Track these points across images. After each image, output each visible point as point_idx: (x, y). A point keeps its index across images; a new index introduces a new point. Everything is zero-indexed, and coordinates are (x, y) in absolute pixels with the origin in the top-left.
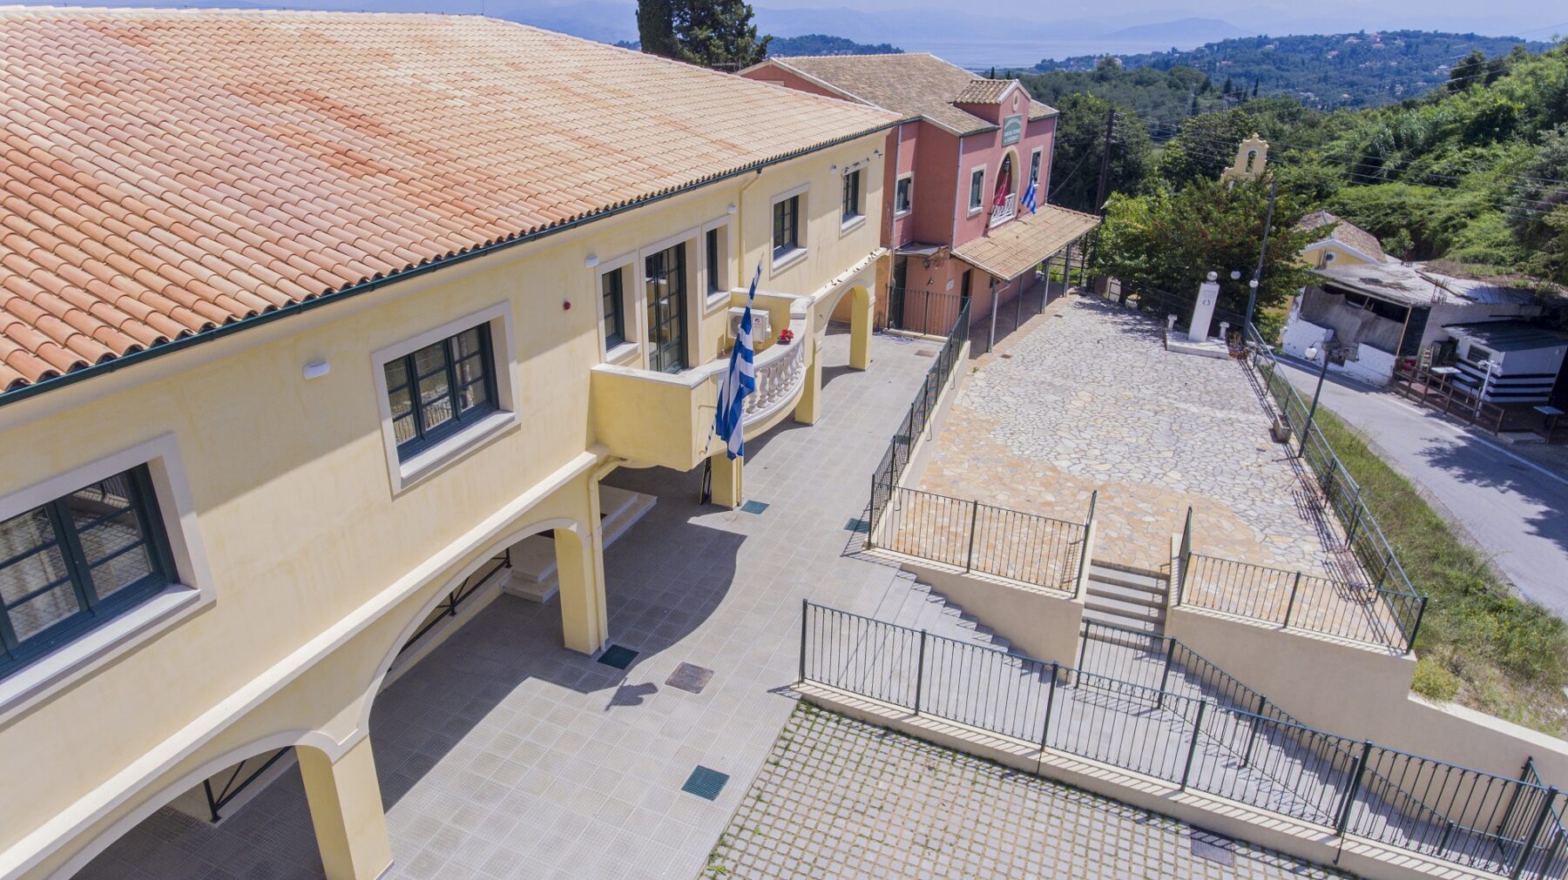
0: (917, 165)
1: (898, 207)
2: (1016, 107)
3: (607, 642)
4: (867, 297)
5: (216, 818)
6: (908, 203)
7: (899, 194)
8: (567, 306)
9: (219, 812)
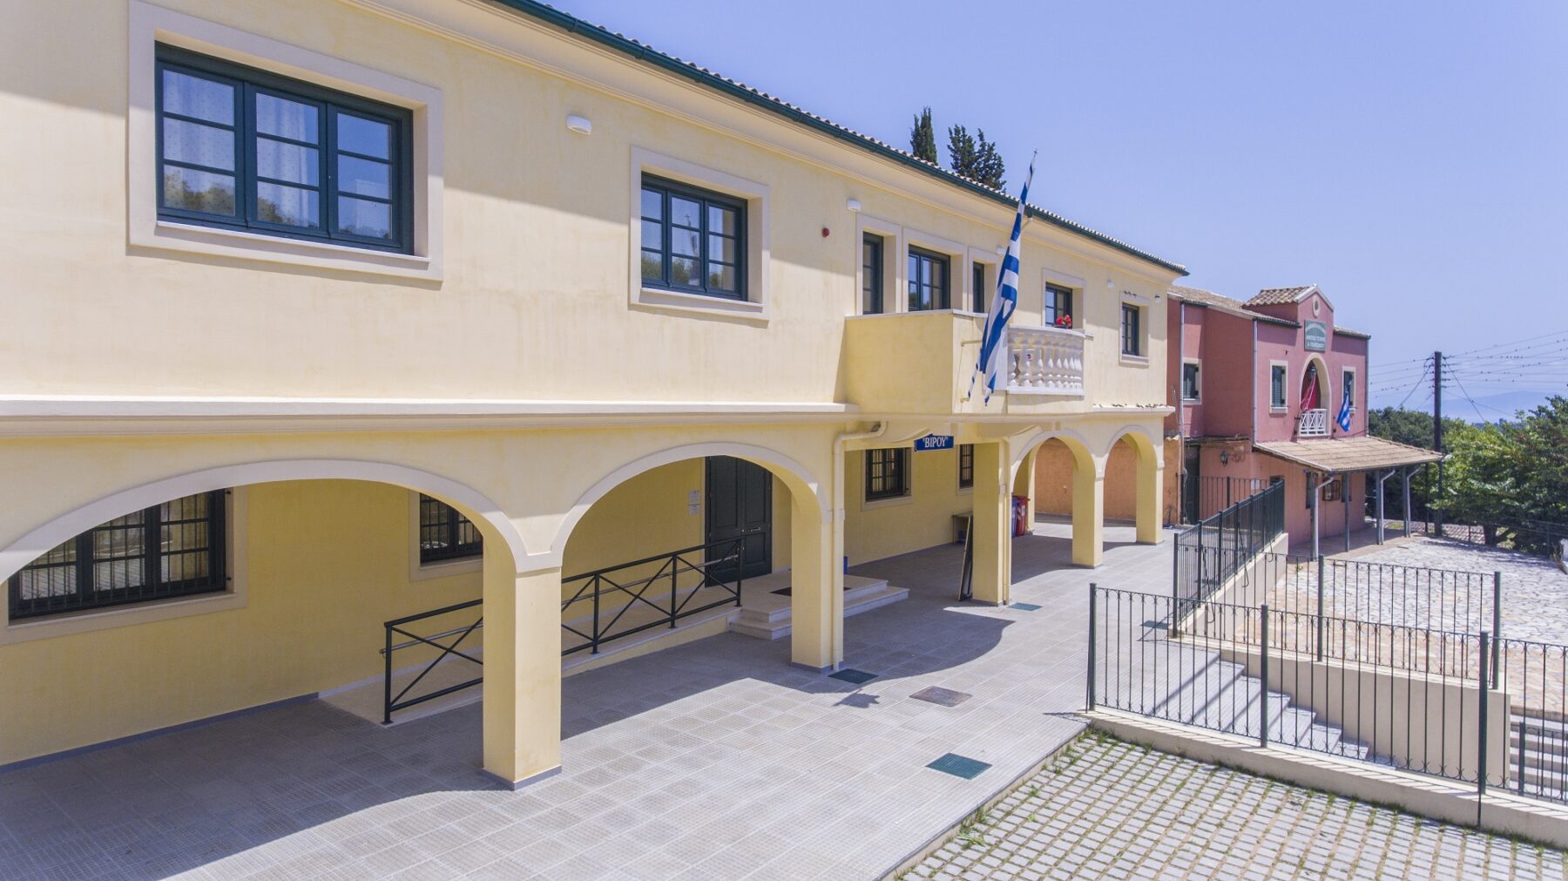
0: (1203, 354)
1: (1185, 393)
2: (1317, 313)
3: (841, 664)
4: (1154, 460)
5: (387, 721)
6: (1197, 393)
7: (1185, 379)
8: (825, 232)
9: (393, 714)
